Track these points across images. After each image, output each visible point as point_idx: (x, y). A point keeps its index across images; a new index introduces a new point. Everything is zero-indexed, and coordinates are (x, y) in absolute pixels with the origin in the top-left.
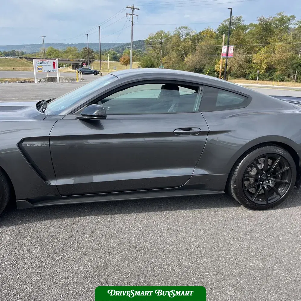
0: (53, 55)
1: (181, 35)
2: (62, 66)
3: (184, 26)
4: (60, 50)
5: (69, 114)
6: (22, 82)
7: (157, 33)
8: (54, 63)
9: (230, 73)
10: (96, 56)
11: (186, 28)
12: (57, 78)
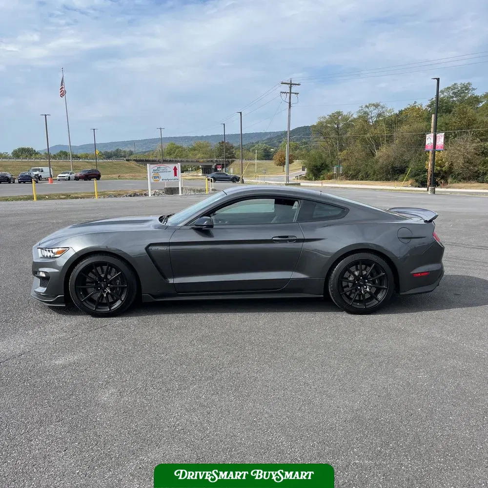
0: (175, 154)
1: (369, 116)
2: (187, 170)
3: (374, 102)
4: (185, 146)
5: (186, 225)
6: (131, 196)
7: (330, 116)
8: (175, 169)
9: (452, 173)
10: (238, 153)
11: (376, 106)
12: (178, 188)
